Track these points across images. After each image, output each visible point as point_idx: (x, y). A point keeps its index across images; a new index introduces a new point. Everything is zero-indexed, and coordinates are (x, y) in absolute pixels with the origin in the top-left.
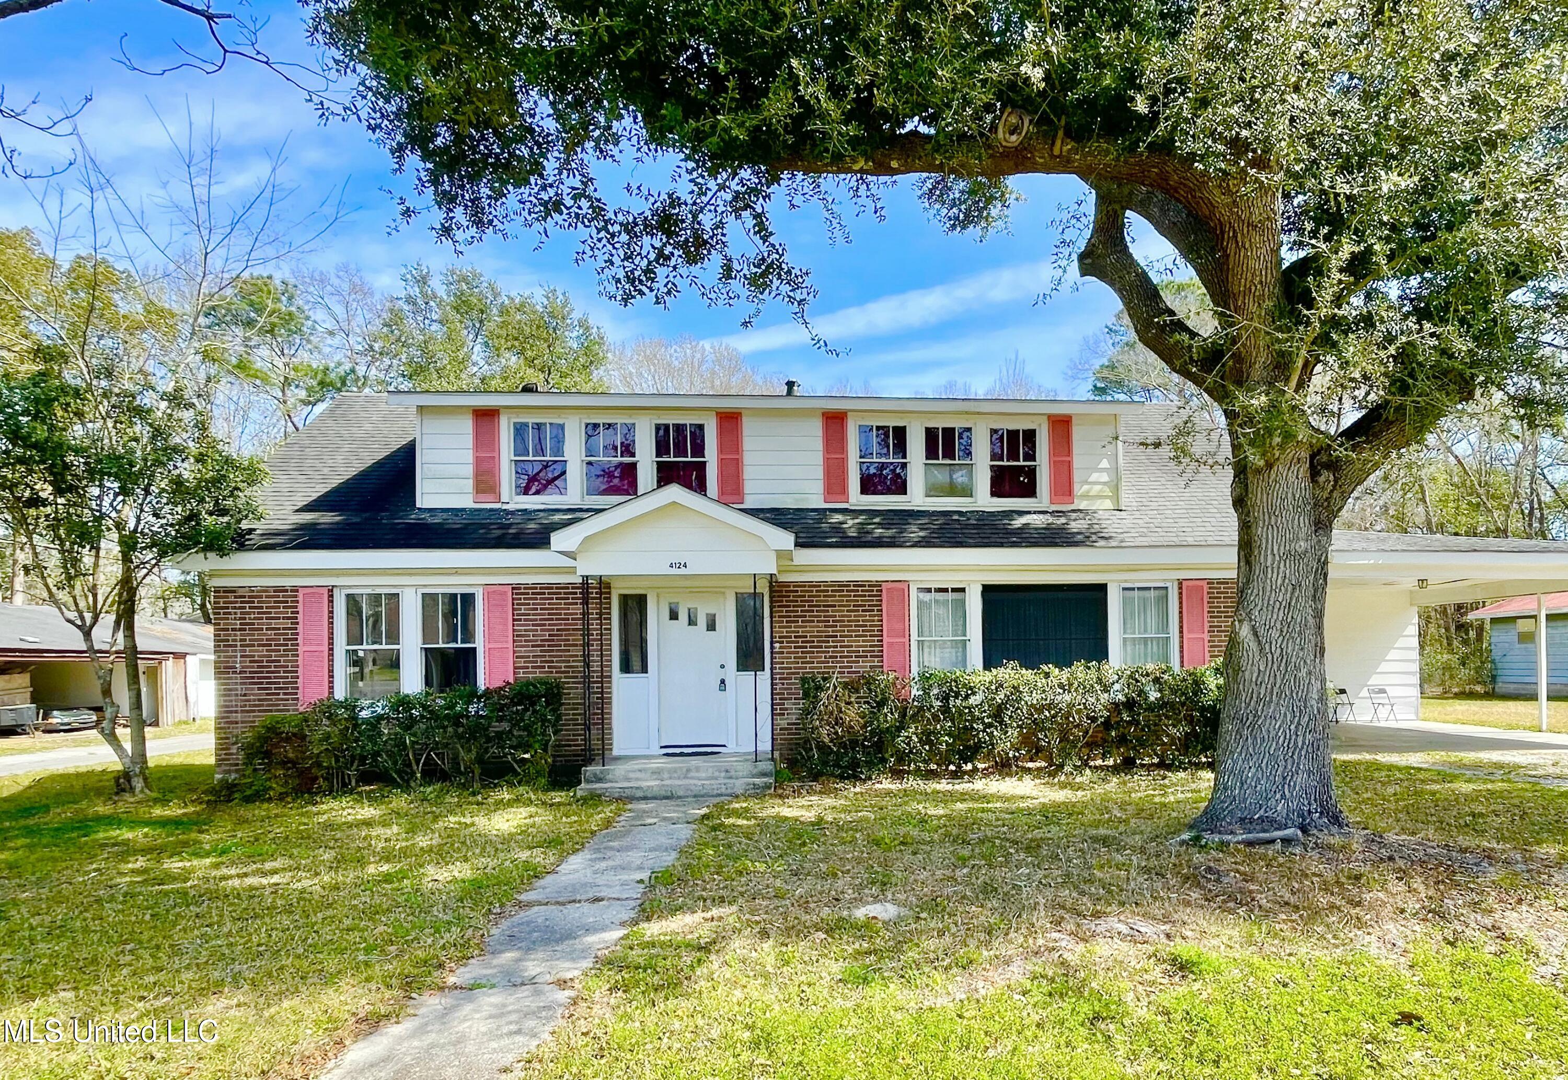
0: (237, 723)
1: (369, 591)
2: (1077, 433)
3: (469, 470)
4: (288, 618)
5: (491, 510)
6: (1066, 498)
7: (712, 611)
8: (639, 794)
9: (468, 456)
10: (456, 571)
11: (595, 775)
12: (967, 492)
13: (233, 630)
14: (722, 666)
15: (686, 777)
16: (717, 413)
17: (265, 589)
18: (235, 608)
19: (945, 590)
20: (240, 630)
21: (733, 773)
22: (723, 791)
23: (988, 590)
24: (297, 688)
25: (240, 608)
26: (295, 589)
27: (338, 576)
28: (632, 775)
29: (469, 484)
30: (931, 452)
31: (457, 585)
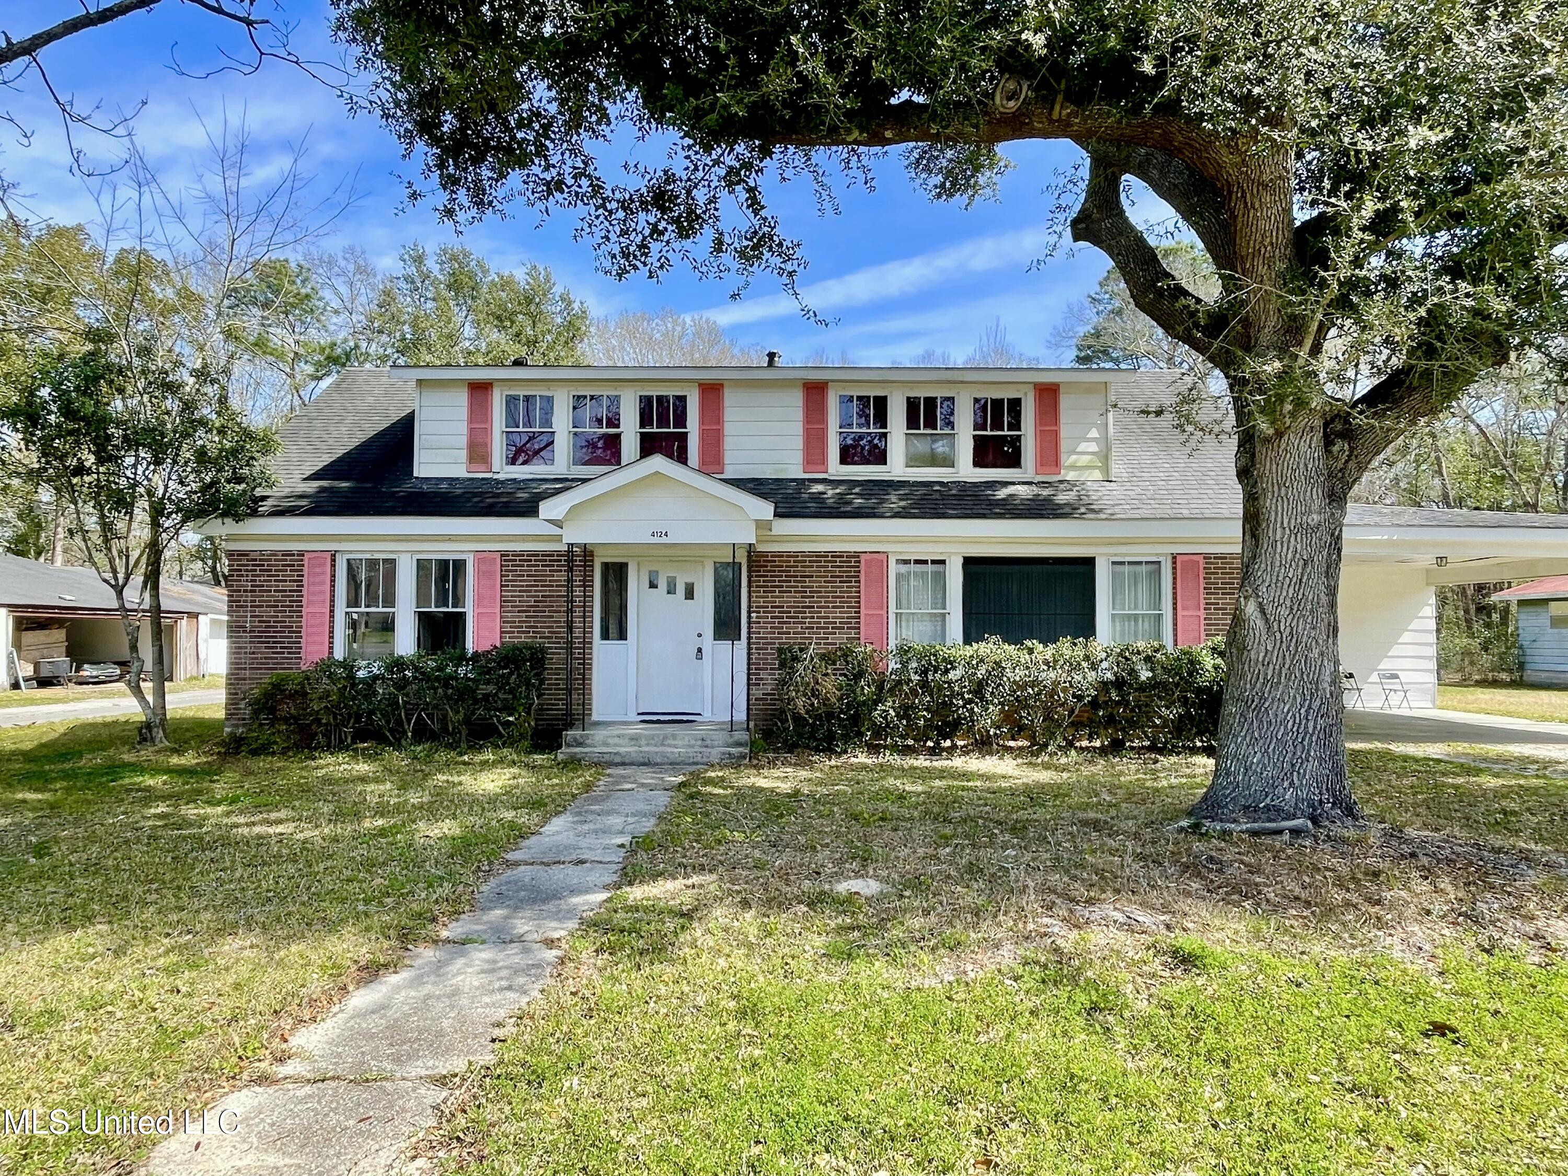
0: (245, 679)
1: (368, 556)
2: (1065, 402)
3: (463, 441)
4: (295, 581)
5: (483, 479)
6: (1053, 469)
7: (689, 580)
8: (618, 759)
9: (463, 428)
10: (450, 538)
11: (575, 740)
12: (948, 461)
13: (245, 591)
14: (700, 635)
15: (663, 745)
16: (700, 385)
17: (274, 553)
18: (247, 571)
19: (925, 562)
20: (251, 591)
21: (709, 742)
22: (699, 759)
23: (969, 562)
24: (300, 648)
25: (252, 571)
26: (301, 554)
27: (340, 541)
28: (610, 741)
29: (463, 455)
30: (912, 422)
31: (449, 551)
